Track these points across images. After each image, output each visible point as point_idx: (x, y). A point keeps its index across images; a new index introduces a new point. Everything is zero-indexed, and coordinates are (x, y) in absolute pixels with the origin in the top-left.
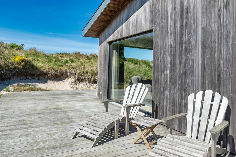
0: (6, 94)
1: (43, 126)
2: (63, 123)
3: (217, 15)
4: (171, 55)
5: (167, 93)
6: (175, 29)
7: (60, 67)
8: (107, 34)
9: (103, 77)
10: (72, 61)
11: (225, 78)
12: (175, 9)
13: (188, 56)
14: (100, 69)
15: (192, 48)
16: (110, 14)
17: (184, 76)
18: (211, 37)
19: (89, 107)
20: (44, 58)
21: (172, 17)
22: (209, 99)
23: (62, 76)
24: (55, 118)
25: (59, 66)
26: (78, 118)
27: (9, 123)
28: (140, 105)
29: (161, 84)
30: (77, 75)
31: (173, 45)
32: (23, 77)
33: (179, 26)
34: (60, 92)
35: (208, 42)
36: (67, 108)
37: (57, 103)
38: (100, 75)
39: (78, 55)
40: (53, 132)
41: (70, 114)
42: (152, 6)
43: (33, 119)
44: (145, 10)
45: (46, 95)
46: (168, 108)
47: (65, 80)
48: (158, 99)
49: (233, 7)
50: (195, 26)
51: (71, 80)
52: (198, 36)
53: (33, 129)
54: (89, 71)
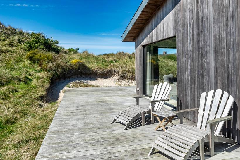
0: (68, 89)
1: (93, 114)
2: (106, 113)
3: (225, 24)
4: (191, 58)
5: (189, 91)
6: (193, 35)
7: (106, 67)
8: (141, 39)
9: (139, 76)
10: (116, 61)
11: (232, 80)
12: (192, 18)
13: (204, 59)
14: (137, 69)
15: (207, 53)
16: (142, 22)
17: (201, 77)
18: (221, 43)
19: (127, 101)
20: (94, 59)
21: (190, 25)
22: (218, 97)
23: (108, 74)
24: (101, 109)
25: (106, 65)
26: (118, 109)
27: (71, 110)
28: (165, 100)
29: (184, 83)
30: (120, 74)
31: (192, 50)
32: (79, 76)
33: (196, 33)
34: (106, 88)
35: (219, 48)
36: (111, 101)
37: (103, 97)
38: (137, 74)
39: (121, 54)
40: (99, 118)
41: (112, 106)
42: (174, 15)
43: (86, 109)
44: (170, 18)
45: (96, 91)
46: (189, 104)
47: (111, 78)
48: (181, 96)
49: (238, 18)
50: (209, 34)
51: (116, 77)
52: (211, 42)
53: (86, 116)
54: (130, 70)
